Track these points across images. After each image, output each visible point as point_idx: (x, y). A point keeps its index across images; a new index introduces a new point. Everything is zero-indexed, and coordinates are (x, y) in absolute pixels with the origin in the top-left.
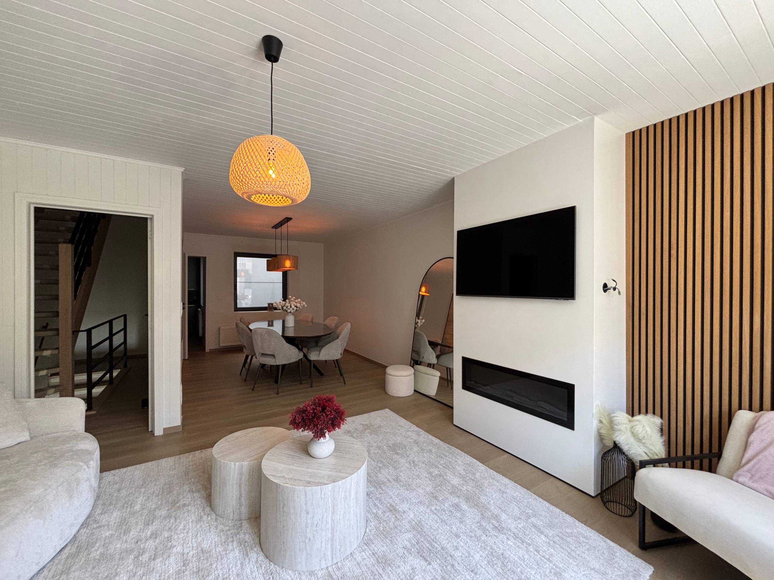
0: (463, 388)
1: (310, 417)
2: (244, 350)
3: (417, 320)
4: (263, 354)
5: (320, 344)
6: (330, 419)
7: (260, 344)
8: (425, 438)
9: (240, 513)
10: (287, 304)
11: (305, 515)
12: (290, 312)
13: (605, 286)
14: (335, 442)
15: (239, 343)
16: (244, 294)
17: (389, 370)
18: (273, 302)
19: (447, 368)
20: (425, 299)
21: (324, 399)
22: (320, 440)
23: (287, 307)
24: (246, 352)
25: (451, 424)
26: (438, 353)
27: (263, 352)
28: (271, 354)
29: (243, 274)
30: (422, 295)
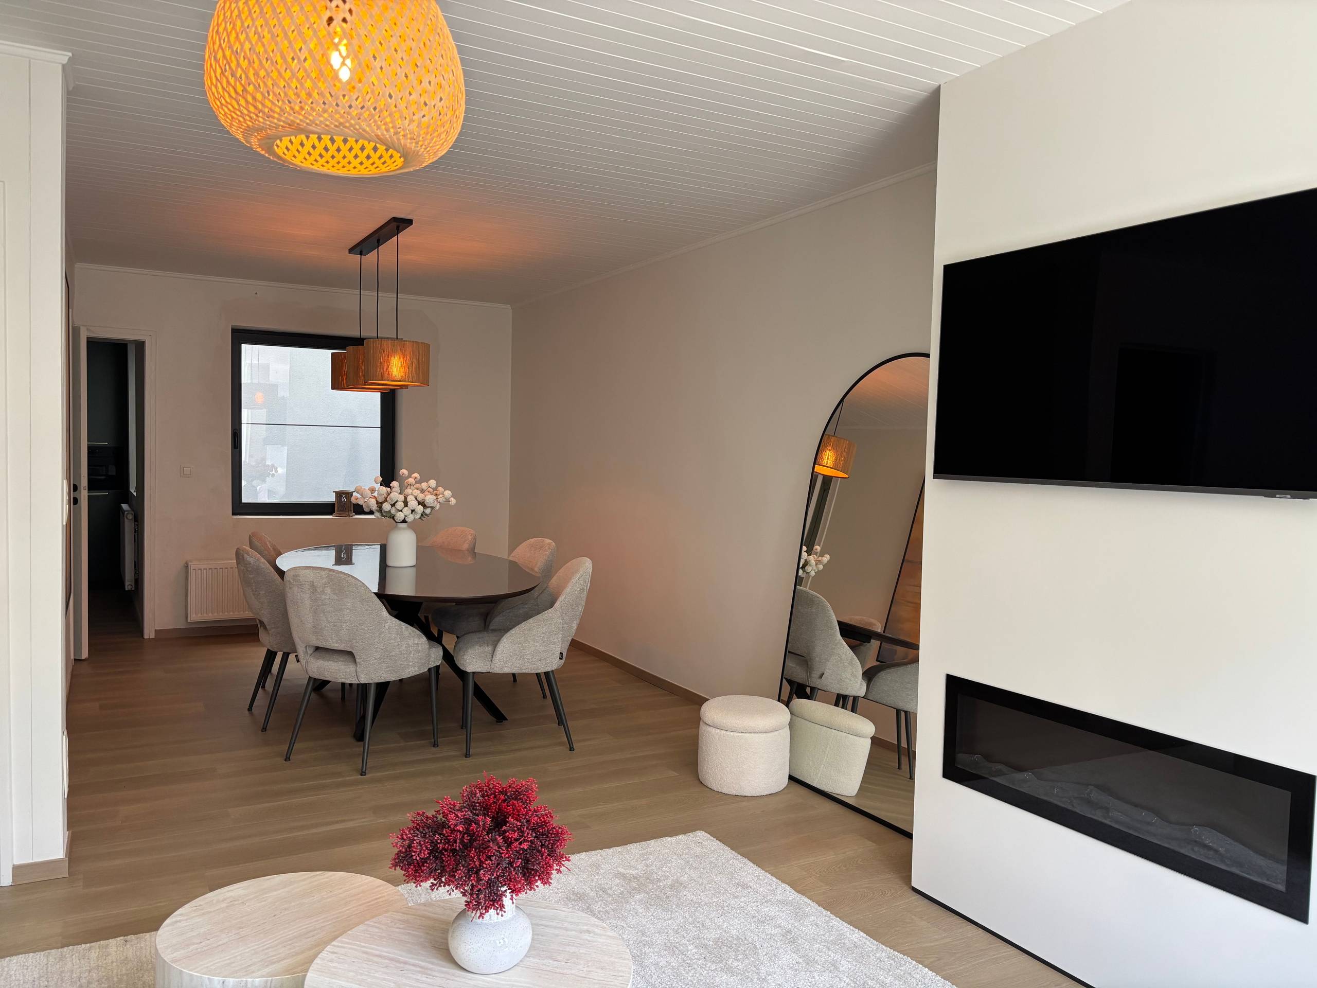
0: (946, 775)
1: (457, 846)
2: (262, 635)
3: (804, 555)
4: (317, 649)
5: (497, 621)
6: (520, 854)
7: (309, 619)
8: (817, 925)
10: (395, 495)
12: (404, 521)
14: (534, 926)
15: (248, 614)
16: (264, 459)
17: (711, 712)
18: (351, 489)
19: (898, 712)
20: (835, 491)
21: (501, 792)
22: (487, 916)
23: (393, 505)
24: (268, 640)
25: (906, 888)
26: (872, 662)
27: (320, 645)
28: (341, 647)
29: (259, 397)
30: (825, 476)
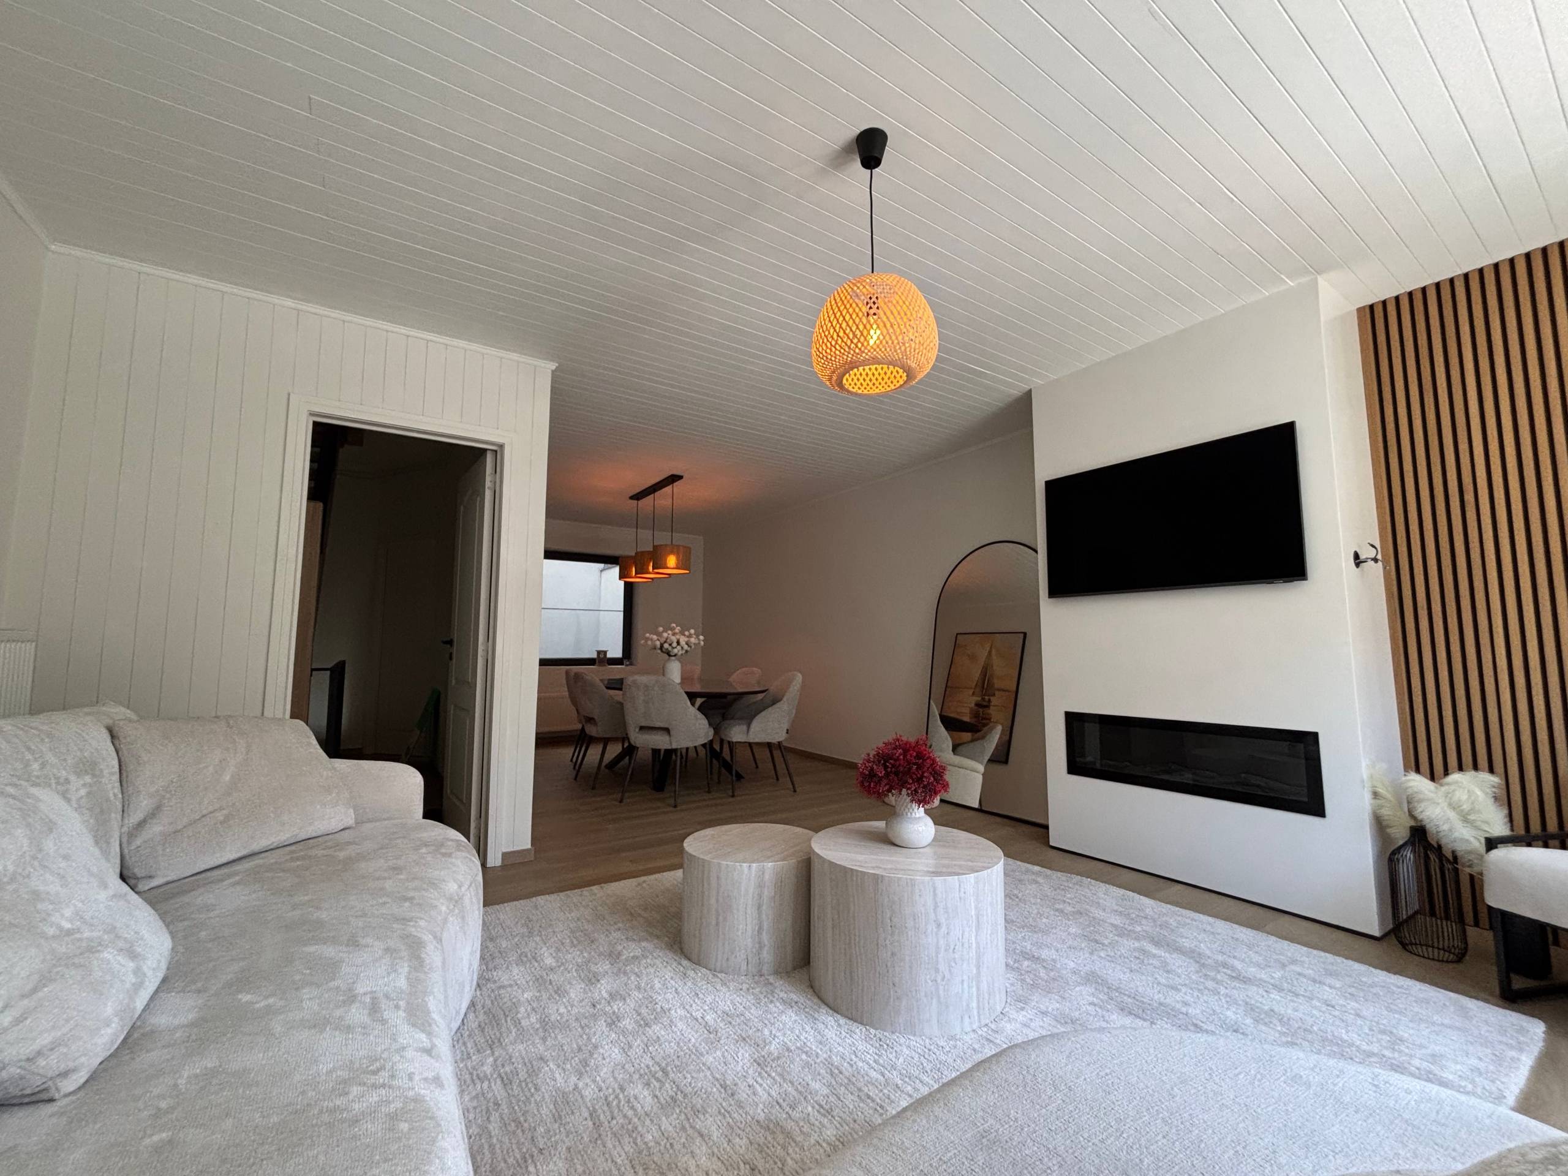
0: (1070, 772)
2: (589, 728)
4: (643, 727)
9: (760, 963)
11: (935, 930)
12: (675, 655)
13: (1356, 556)
18: (604, 650)
24: (596, 730)
25: (1047, 847)
28: (659, 725)
